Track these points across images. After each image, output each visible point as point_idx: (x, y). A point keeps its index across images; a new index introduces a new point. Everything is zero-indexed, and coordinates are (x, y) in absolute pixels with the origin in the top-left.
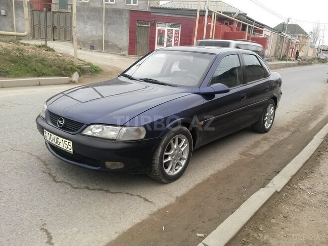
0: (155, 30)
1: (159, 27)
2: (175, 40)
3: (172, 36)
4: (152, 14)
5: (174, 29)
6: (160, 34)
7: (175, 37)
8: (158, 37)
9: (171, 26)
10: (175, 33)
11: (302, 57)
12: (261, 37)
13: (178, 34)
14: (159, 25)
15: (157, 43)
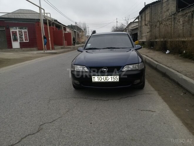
0: (10, 31)
1: (12, 30)
2: (25, 37)
3: (22, 34)
4: (5, 22)
5: (23, 30)
6: (14, 34)
7: (24, 35)
8: (13, 36)
9: (20, 29)
10: (24, 33)
11: (84, 42)
12: (66, 32)
13: (26, 33)
14: (11, 28)
15: (13, 40)
